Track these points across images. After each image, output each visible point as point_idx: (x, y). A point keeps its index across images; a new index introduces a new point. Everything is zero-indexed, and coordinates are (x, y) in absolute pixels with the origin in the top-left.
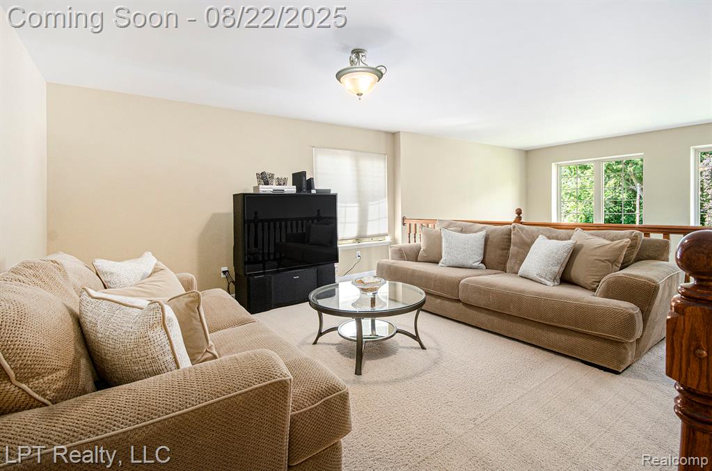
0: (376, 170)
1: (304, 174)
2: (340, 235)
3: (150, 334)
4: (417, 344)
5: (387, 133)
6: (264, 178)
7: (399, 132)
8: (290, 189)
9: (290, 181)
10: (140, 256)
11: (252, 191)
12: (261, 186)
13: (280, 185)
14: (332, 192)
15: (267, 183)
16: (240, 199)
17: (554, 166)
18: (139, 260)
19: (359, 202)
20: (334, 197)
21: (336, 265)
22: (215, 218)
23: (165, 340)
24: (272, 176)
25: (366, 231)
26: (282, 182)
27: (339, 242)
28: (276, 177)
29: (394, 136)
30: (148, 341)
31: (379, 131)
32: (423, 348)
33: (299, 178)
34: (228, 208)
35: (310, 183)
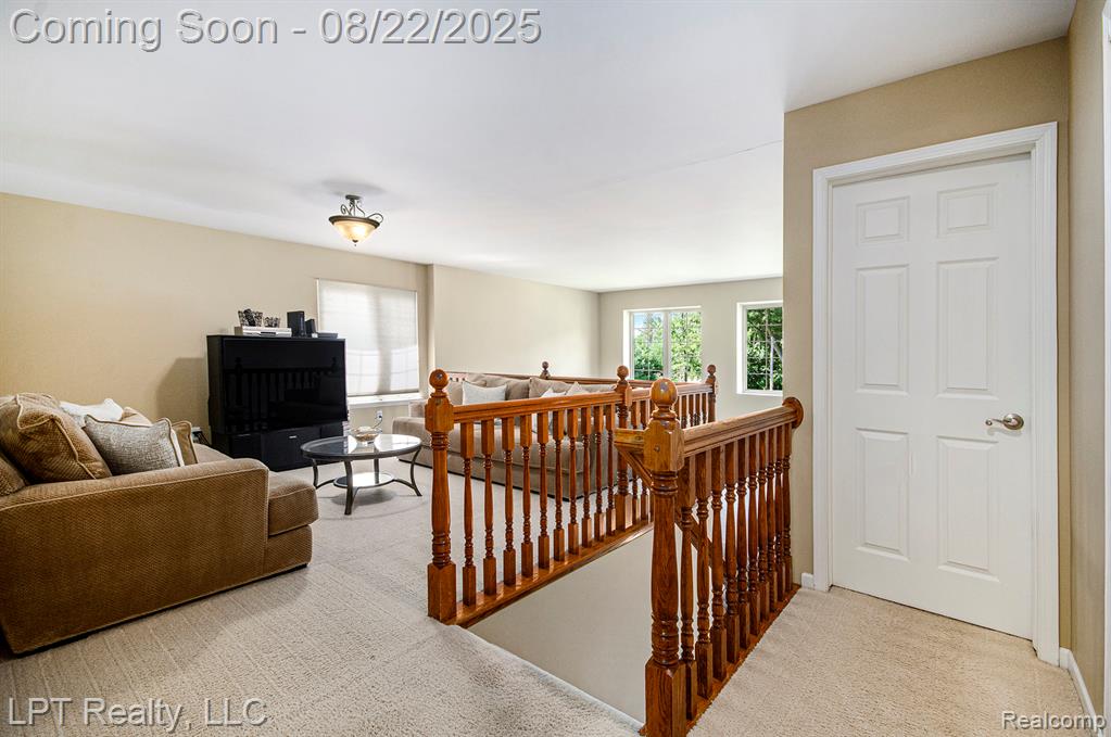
0: (404, 310)
1: (301, 314)
2: (349, 389)
3: (160, 441)
4: (413, 492)
5: (417, 264)
6: (250, 318)
7: (431, 265)
8: (284, 331)
9: (284, 321)
10: (100, 402)
11: (232, 333)
12: (244, 327)
13: (270, 326)
14: (340, 337)
15: (252, 324)
16: (217, 343)
17: (626, 314)
18: (102, 406)
19: (380, 349)
20: (342, 344)
21: (344, 423)
22: (180, 363)
23: (170, 447)
24: (259, 315)
25: (389, 386)
26: (274, 323)
27: (348, 399)
28: (264, 316)
29: (426, 270)
30: (158, 447)
31: (407, 263)
32: (419, 494)
33: (295, 318)
34: (200, 351)
35: (310, 325)
